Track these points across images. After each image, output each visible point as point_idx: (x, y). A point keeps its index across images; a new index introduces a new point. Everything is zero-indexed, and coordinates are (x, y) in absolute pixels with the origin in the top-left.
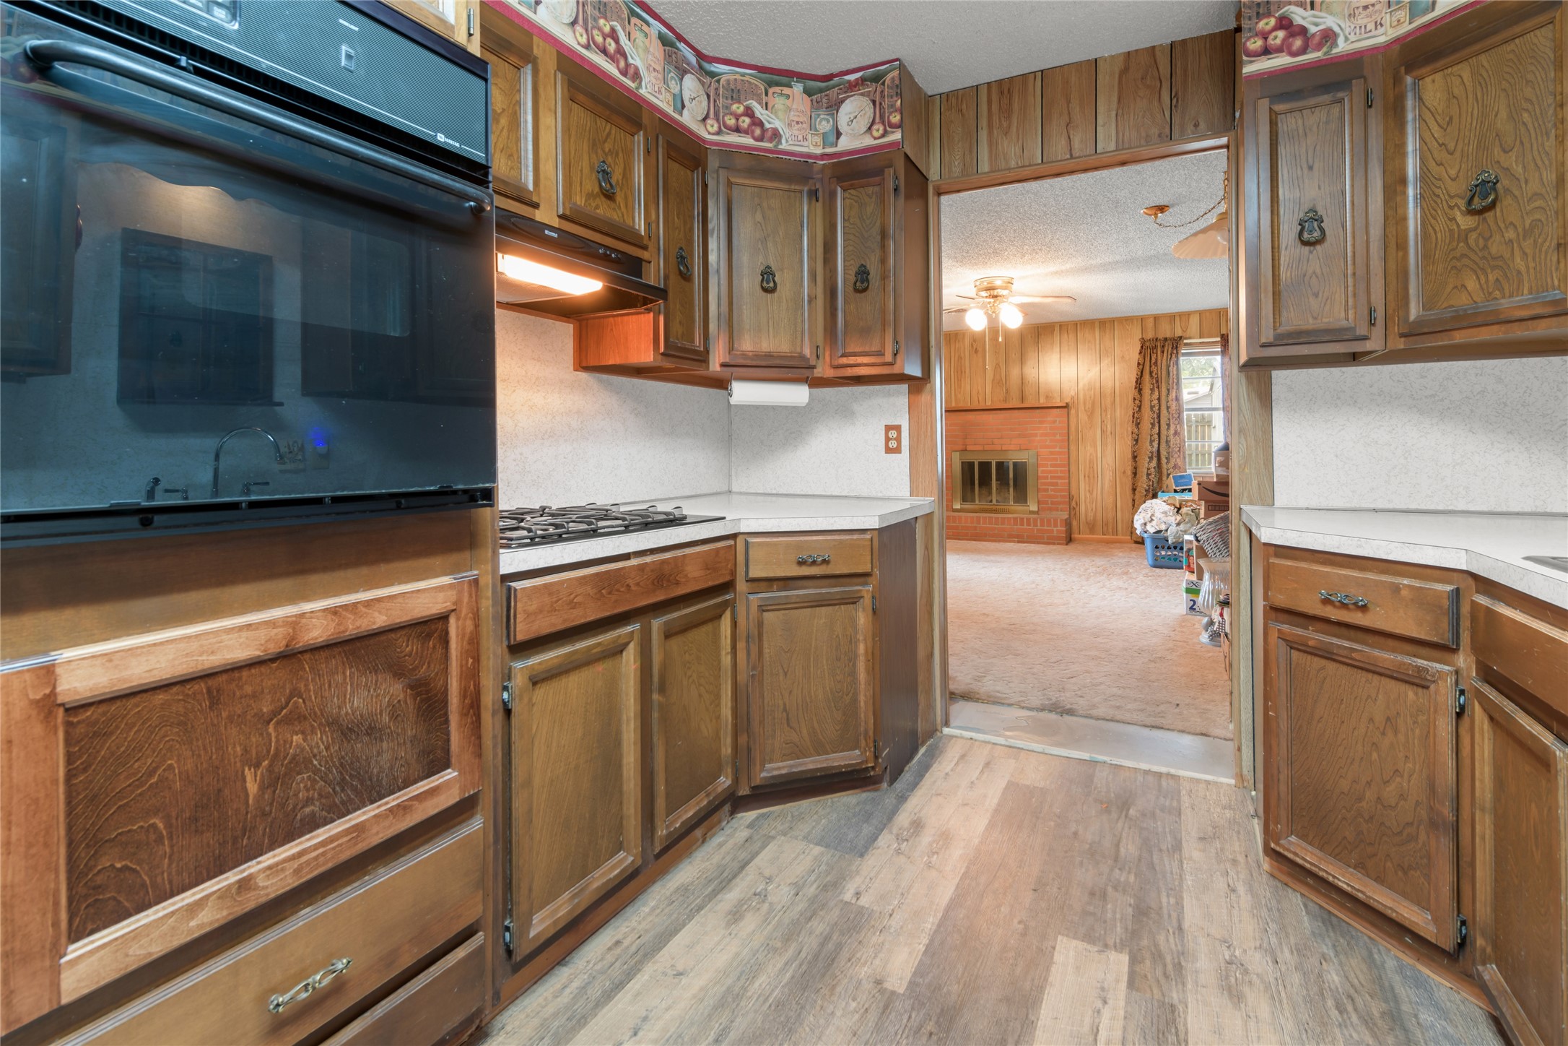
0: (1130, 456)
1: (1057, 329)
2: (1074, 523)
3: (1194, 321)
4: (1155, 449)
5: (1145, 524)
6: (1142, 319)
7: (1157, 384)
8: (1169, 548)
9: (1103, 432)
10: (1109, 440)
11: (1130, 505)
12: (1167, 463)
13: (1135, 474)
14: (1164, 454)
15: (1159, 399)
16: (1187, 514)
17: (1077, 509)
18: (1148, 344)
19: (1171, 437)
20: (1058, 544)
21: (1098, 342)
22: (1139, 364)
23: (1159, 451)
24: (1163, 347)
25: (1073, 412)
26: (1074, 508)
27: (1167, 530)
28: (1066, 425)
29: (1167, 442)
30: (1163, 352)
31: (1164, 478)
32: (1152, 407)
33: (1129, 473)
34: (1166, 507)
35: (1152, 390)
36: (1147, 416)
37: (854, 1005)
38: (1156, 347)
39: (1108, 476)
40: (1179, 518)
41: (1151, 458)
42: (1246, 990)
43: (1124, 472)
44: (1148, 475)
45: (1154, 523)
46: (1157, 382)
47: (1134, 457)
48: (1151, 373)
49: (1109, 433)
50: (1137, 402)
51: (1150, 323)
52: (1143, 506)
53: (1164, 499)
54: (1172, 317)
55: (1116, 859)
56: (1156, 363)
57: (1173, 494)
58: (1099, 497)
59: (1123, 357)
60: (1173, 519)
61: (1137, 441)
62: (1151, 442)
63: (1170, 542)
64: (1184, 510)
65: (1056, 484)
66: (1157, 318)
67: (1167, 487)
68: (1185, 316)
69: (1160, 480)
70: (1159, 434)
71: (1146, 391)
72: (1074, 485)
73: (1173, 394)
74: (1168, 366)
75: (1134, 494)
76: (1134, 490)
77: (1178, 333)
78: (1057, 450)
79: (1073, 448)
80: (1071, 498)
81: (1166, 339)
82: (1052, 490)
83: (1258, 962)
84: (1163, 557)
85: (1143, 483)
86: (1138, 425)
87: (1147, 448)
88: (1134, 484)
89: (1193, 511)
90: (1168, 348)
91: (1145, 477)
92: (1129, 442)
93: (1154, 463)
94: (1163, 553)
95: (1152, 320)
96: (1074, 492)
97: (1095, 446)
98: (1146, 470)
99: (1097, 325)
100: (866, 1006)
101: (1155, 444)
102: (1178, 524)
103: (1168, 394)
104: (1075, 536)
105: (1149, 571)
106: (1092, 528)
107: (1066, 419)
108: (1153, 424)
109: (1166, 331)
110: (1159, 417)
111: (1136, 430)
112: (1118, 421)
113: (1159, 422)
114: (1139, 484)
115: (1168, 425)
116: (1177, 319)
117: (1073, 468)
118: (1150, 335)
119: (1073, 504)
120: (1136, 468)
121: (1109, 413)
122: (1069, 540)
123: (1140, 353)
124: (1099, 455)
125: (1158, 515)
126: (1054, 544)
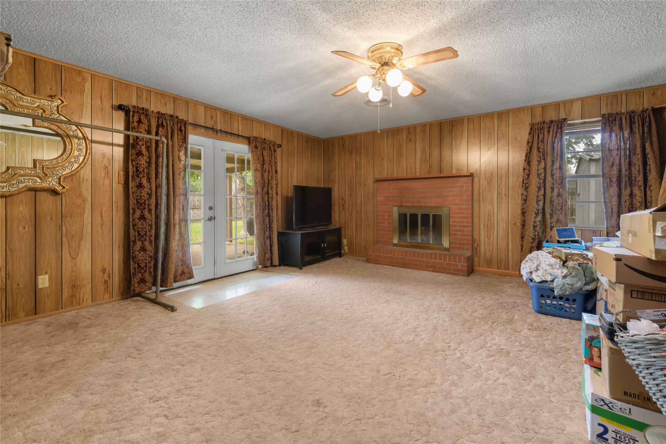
0: (520, 212)
1: (466, 121)
2: (476, 259)
3: (577, 108)
4: (541, 207)
5: (531, 273)
6: (532, 109)
7: (543, 156)
8: (554, 297)
9: (498, 194)
10: (504, 200)
11: (519, 248)
12: (550, 218)
13: (523, 225)
14: (548, 210)
15: (545, 169)
16: (574, 268)
17: (478, 249)
18: (536, 126)
19: (555, 198)
20: (462, 275)
21: (496, 128)
22: (528, 142)
23: (544, 209)
24: (549, 127)
25: (476, 180)
26: (476, 249)
27: (552, 281)
28: (471, 189)
29: (551, 202)
30: (549, 132)
31: (548, 230)
32: (539, 175)
33: (519, 224)
34: (553, 261)
35: (539, 162)
36: (534, 181)
38: (543, 128)
39: (502, 226)
40: (565, 271)
41: (537, 214)
43: (515, 224)
44: (534, 227)
45: (540, 273)
46: (544, 155)
47: (523, 213)
48: (538, 149)
49: (503, 195)
50: (526, 171)
51: (538, 111)
52: (530, 256)
53: (550, 250)
54: (557, 105)
56: (543, 141)
57: (556, 245)
58: (495, 241)
59: (516, 138)
60: (560, 272)
61: (525, 201)
62: (538, 201)
63: (556, 293)
64: (570, 264)
65: (463, 231)
66: (544, 107)
67: (551, 237)
68: (569, 103)
69: (544, 231)
70: (544, 196)
71: (534, 163)
72: (476, 232)
73: (557, 165)
74: (553, 143)
75: (523, 241)
76: (522, 238)
77: (563, 116)
78: (464, 206)
79: (476, 205)
80: (473, 241)
81: (552, 122)
82: (459, 235)
84: (549, 305)
85: (530, 233)
86: (526, 189)
87: (534, 206)
88: (522, 234)
89: (579, 265)
90: (554, 128)
91: (532, 229)
92: (519, 201)
93: (539, 218)
94: (549, 302)
95: (540, 108)
96: (476, 237)
97: (493, 204)
98: (533, 223)
99: (496, 116)
101: (541, 203)
102: (565, 277)
103: (553, 165)
104: (476, 268)
105: (533, 317)
106: (489, 263)
107: (470, 185)
108: (539, 188)
109: (551, 115)
110: (544, 182)
111: (525, 192)
112: (511, 186)
113: (545, 186)
114: (527, 233)
115: (553, 189)
116: (562, 107)
117: (476, 220)
118: (538, 120)
119: (475, 245)
120: (524, 221)
121: (504, 180)
122: (471, 271)
123: (530, 134)
124: (496, 211)
125: (544, 266)
126: (458, 275)
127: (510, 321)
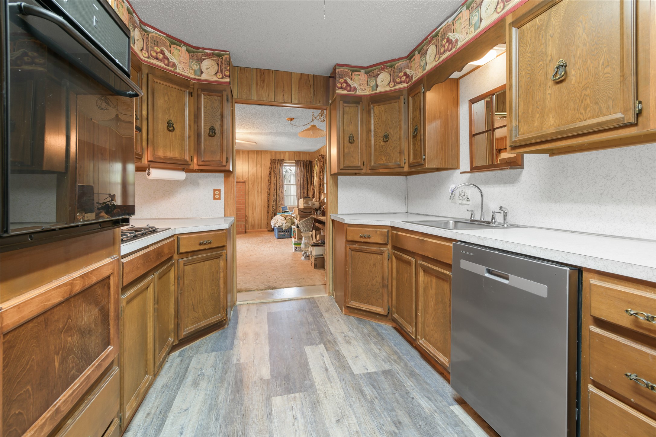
0: (267, 200)
1: (241, 152)
2: (247, 226)
3: (287, 154)
4: (275, 198)
5: (275, 224)
6: (271, 152)
7: (276, 175)
8: (283, 232)
9: (257, 192)
10: (260, 195)
11: (267, 218)
12: (279, 202)
13: (268, 207)
14: (278, 199)
15: (276, 180)
16: (288, 220)
17: (248, 220)
18: (273, 161)
19: (280, 194)
20: (242, 234)
21: (256, 158)
22: (270, 168)
23: (276, 198)
24: (278, 162)
25: (247, 184)
26: (247, 220)
27: (282, 226)
28: (244, 189)
29: (279, 195)
30: (278, 164)
31: (278, 208)
32: (274, 183)
33: (266, 206)
34: (282, 218)
35: (274, 177)
36: (273, 186)
37: (257, 388)
38: (275, 162)
39: (259, 207)
40: (286, 221)
41: (274, 201)
42: (351, 341)
43: (265, 206)
44: (273, 207)
45: (278, 223)
46: (276, 174)
47: (268, 201)
48: (274, 171)
49: (259, 192)
50: (269, 181)
51: (273, 154)
52: (274, 218)
53: (281, 215)
54: (280, 152)
55: (308, 323)
56: (275, 168)
57: (282, 214)
58: (256, 216)
59: (264, 165)
60: (284, 222)
61: (269, 195)
62: (274, 195)
63: (283, 229)
64: (287, 218)
65: (241, 211)
66: (276, 152)
67: (279, 211)
68: (284, 152)
69: (277, 208)
70: (276, 193)
71: (272, 178)
72: (247, 212)
73: (281, 179)
74: (279, 169)
75: (268, 214)
76: (268, 212)
77: (282, 158)
78: (241, 198)
79: (247, 197)
80: (246, 216)
81: (279, 160)
82: (239, 214)
83: (350, 334)
84: (281, 235)
85: (271, 210)
86: (269, 189)
87: (273, 197)
88: (268, 210)
89: (290, 218)
90: (279, 163)
91: (272, 208)
92: (267, 195)
93: (275, 203)
94: (281, 233)
95: (274, 153)
96: (247, 214)
97: (255, 197)
98: (272, 205)
99: (256, 152)
100: (262, 386)
101: (275, 197)
102: (286, 223)
103: (279, 179)
104: (247, 230)
105: (276, 240)
106: (253, 227)
107: (244, 187)
108: (274, 189)
109: (278, 157)
110: (276, 187)
111: (269, 191)
112: (263, 188)
113: (276, 189)
114: (270, 210)
115: (279, 189)
116: (282, 153)
117: (247, 205)
118: (273, 158)
119: (247, 218)
120: (269, 205)
121: (260, 185)
122: (246, 232)
123: (270, 164)
124: (256, 200)
125: (279, 220)
126: (240, 234)
127: (270, 242)
